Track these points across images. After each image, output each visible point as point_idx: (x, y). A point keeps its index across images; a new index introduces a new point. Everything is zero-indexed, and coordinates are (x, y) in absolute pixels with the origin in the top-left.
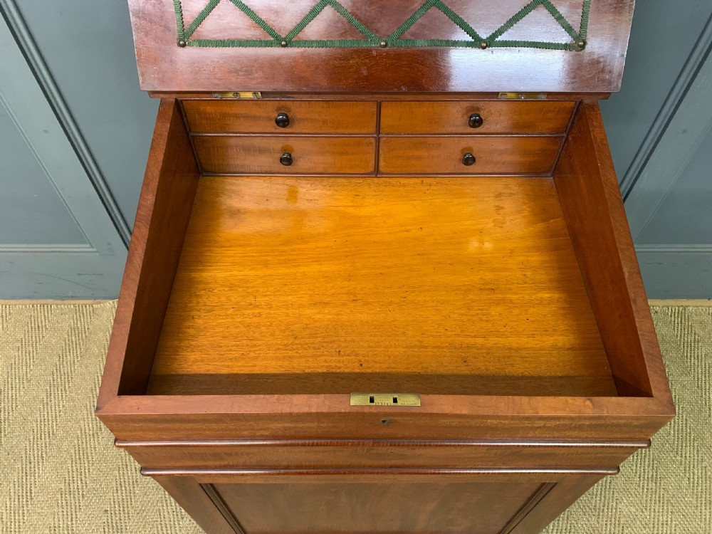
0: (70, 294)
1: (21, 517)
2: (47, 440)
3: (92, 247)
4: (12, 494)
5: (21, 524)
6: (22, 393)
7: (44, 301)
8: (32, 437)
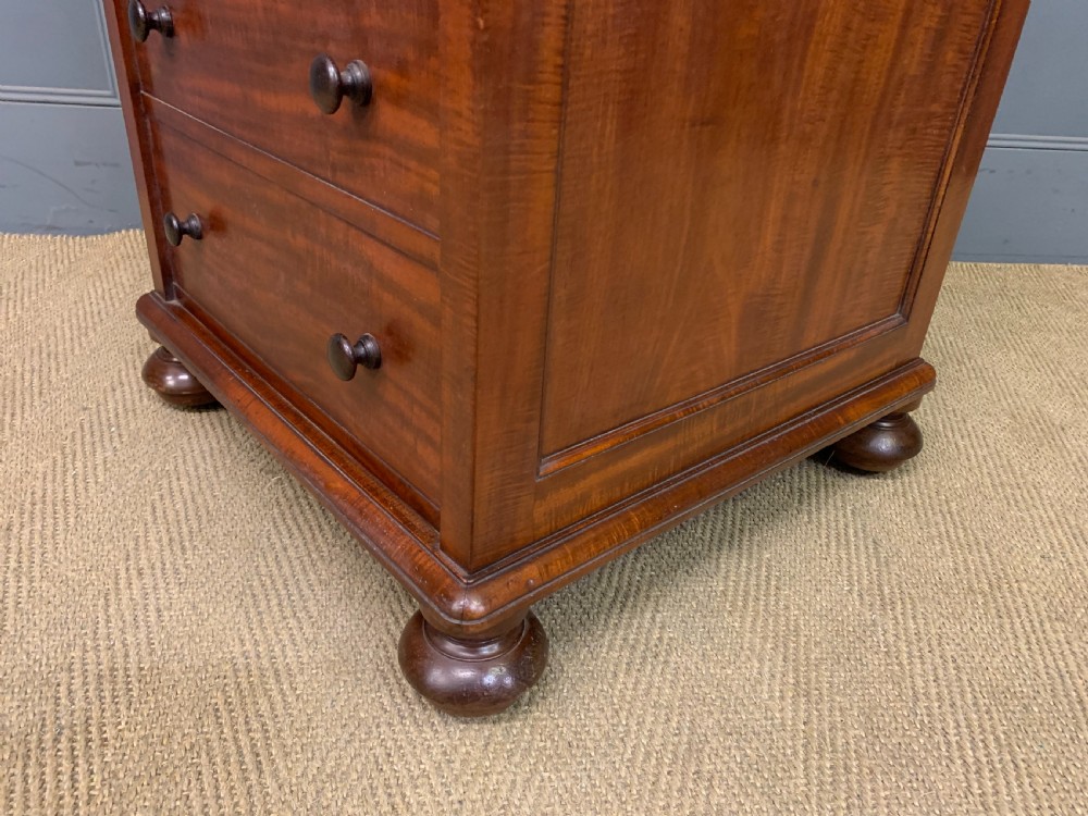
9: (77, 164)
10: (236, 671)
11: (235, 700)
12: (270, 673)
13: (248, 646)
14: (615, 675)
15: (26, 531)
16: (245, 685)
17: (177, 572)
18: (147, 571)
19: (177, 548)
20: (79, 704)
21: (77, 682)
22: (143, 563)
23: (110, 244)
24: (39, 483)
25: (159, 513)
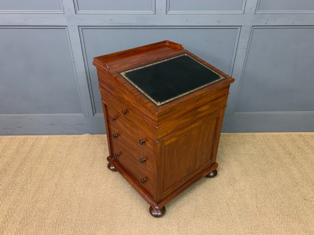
0: (72, 133)
1: (61, 182)
2: (67, 165)
3: (83, 114)
4: (58, 177)
5: (61, 183)
6: (59, 155)
7: (63, 135)
8: (62, 165)
9: (77, 124)
10: (110, 227)
11: (110, 231)
12: (114, 227)
13: (111, 223)
14: (155, 228)
15: (82, 204)
16: (111, 229)
17: (102, 211)
18: (98, 211)
19: (101, 207)
20: (93, 231)
21: (92, 228)
22: (97, 210)
23: (82, 137)
24: (82, 196)
25: (98, 201)
